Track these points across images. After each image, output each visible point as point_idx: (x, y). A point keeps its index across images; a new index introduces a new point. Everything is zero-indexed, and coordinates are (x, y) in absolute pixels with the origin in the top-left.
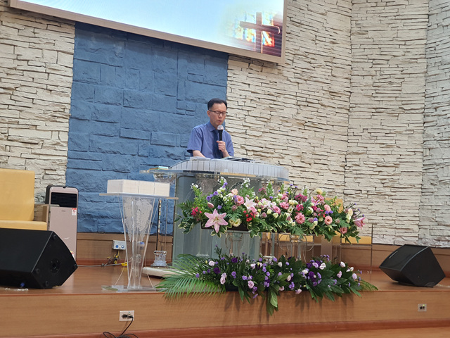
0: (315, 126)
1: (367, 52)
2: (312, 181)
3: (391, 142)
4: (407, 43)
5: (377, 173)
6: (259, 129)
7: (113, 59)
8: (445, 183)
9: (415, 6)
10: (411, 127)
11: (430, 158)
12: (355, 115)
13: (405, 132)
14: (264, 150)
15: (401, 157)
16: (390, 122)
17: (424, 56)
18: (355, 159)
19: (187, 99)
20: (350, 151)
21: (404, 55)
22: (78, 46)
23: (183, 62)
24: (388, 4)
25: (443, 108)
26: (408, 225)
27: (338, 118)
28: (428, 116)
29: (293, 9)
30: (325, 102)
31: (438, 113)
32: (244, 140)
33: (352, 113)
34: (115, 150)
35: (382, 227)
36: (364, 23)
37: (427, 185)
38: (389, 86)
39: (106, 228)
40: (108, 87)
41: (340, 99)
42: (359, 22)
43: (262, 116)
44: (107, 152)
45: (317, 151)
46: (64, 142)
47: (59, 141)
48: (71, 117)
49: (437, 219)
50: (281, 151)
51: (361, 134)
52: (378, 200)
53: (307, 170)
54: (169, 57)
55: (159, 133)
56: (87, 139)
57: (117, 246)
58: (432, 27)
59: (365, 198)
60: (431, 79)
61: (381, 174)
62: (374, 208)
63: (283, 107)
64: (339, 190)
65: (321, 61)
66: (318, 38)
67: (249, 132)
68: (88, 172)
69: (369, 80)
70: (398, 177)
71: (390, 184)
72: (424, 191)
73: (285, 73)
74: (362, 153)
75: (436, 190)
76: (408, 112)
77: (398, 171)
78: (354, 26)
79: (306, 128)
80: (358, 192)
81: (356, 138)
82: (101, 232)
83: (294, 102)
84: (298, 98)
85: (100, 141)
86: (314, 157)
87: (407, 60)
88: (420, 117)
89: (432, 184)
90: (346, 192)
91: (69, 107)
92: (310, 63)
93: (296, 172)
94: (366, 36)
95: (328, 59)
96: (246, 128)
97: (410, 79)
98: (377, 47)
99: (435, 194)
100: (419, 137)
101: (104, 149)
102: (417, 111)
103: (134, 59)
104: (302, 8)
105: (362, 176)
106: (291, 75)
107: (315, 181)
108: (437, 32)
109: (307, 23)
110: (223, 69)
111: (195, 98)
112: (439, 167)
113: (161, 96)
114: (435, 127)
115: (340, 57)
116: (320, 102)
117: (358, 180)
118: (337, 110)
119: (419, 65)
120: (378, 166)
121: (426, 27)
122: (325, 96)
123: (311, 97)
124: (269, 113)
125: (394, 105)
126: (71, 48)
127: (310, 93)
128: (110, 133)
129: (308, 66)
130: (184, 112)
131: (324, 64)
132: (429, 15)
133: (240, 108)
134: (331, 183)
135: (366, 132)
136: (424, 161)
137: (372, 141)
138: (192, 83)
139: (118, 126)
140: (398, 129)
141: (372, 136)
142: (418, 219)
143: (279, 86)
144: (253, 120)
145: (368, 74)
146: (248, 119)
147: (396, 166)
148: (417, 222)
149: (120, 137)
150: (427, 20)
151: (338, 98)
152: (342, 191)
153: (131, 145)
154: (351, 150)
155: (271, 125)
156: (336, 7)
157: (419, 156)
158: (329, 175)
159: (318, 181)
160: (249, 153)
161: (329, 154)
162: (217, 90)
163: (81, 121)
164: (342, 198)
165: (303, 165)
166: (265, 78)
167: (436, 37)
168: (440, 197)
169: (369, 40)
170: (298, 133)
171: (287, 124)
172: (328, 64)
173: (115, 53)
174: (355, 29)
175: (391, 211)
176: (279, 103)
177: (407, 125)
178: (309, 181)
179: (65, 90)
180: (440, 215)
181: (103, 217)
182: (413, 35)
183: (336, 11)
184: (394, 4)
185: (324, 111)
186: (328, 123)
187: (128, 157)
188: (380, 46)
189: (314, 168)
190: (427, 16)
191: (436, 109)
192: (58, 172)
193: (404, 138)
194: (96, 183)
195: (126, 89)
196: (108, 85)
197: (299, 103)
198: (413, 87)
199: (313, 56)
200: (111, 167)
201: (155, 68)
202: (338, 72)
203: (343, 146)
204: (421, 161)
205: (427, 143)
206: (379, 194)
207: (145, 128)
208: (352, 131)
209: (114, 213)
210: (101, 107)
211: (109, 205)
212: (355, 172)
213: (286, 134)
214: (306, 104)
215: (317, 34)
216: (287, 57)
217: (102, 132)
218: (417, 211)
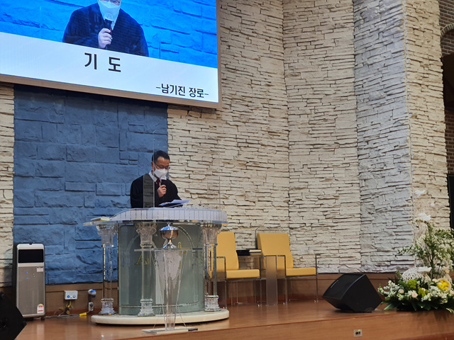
0: (256, 165)
1: (301, 92)
2: (258, 218)
3: (330, 176)
4: (337, 82)
5: (319, 206)
6: (202, 173)
7: (53, 117)
8: (381, 212)
9: (342, 47)
10: (347, 160)
11: (366, 188)
12: (294, 152)
13: (341, 166)
14: (208, 192)
15: (340, 189)
16: (328, 157)
17: (353, 93)
18: (298, 194)
19: (129, 149)
20: (292, 187)
21: (335, 94)
22: (18, 107)
23: (123, 114)
24: (317, 47)
25: (374, 141)
26: (350, 253)
27: (278, 156)
28: (361, 149)
29: (227, 56)
30: (265, 142)
31: (370, 146)
32: (188, 184)
33: (292, 151)
34: (61, 204)
35: (327, 256)
36: (296, 65)
37: (366, 215)
38: (324, 123)
39: (57, 280)
40: (50, 143)
41: (279, 138)
42: (291, 65)
43: (204, 159)
44: (53, 206)
45: (261, 189)
46: (9, 200)
47: (4, 199)
48: (15, 175)
49: (377, 246)
50: (225, 192)
51: (301, 170)
52: (321, 231)
53: (251, 208)
54: (108, 111)
55: (104, 184)
56: (32, 195)
57: (68, 296)
58: (359, 66)
59: (310, 230)
60: (362, 114)
61: (322, 206)
62: (318, 239)
63: (224, 150)
64: (284, 225)
65: (258, 103)
66: (253, 82)
67: (192, 176)
68: (36, 226)
69: (305, 119)
70: (338, 209)
71: (331, 216)
72: (363, 220)
73: (224, 117)
74: (304, 188)
75: (373, 218)
76: (343, 146)
77: (338, 202)
78: (287, 68)
79: (248, 168)
80: (303, 225)
81: (297, 174)
82: (51, 284)
83: (235, 144)
84: (238, 140)
85: (45, 195)
86: (258, 195)
87: (339, 98)
88: (354, 151)
89: (369, 213)
90: (291, 226)
91: (12, 166)
92: (247, 106)
93: (241, 211)
94: (299, 77)
95: (265, 101)
96: (189, 173)
97: (342, 116)
98: (309, 87)
99: (373, 222)
100: (354, 170)
101: (50, 203)
102: (351, 145)
103: (75, 115)
104: (236, 55)
105: (305, 210)
106: (229, 119)
107: (261, 218)
108: (363, 70)
109: (242, 69)
110: (162, 118)
111: (137, 148)
112: (374, 196)
113: (104, 149)
114: (368, 160)
115: (276, 98)
116: (260, 142)
117: (302, 214)
118: (278, 149)
119: (350, 102)
120: (319, 199)
121: (353, 66)
122: (265, 136)
123: (250, 138)
124: (211, 156)
125: (330, 141)
126: (11, 109)
127: (249, 134)
128: (55, 188)
129: (246, 109)
130: (127, 162)
131: (262, 105)
132: (355, 55)
133: (182, 153)
134: (276, 218)
135: (306, 167)
136: (361, 191)
137: (312, 176)
138: (133, 134)
139: (63, 180)
140: (335, 163)
141: (312, 170)
142: (359, 247)
143: (219, 130)
144: (195, 164)
145: (304, 113)
146: (191, 164)
147: (336, 198)
148: (359, 250)
149: (66, 190)
150: (354, 60)
151: (277, 137)
152: (287, 226)
153: (78, 198)
154: (293, 185)
155: (214, 167)
156: (269, 52)
157: (356, 187)
158: (274, 211)
159: (263, 218)
161: (272, 191)
162: (158, 139)
163: (25, 179)
164: (288, 231)
165: (248, 203)
166: (204, 123)
167: (362, 75)
168: (378, 225)
169: (302, 81)
170: (241, 174)
171: (228, 166)
172: (265, 106)
173: (55, 110)
174: (289, 72)
175: (334, 241)
176: (220, 147)
177: (343, 159)
178: (255, 218)
179: (7, 149)
180: (379, 242)
181: (52, 269)
182: (342, 74)
183: (269, 55)
184: (322, 46)
185: (264, 151)
186: (270, 162)
187: (75, 209)
188: (312, 86)
189: (259, 205)
190: (353, 56)
191: (367, 142)
192: (5, 229)
193: (341, 171)
194: (44, 237)
195: (68, 144)
196: (50, 141)
197: (240, 145)
198: (346, 123)
199: (250, 100)
200: (59, 220)
201: (96, 123)
202: (275, 113)
203: (285, 182)
204: (359, 191)
205: (362, 174)
206: (322, 226)
207: (90, 180)
208: (293, 167)
209: (63, 264)
210: (44, 163)
211: (58, 257)
212: (298, 206)
213: (229, 175)
214: (246, 145)
215: (253, 78)
216: (225, 102)
217: (47, 187)
218: (358, 239)
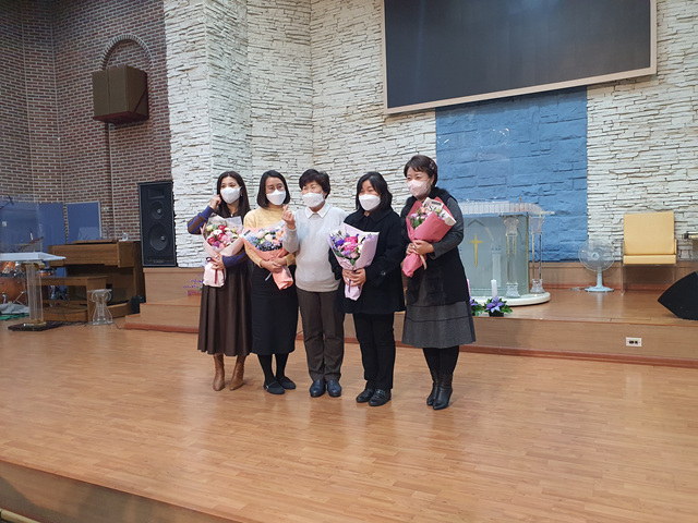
6: (633, 150)
14: (642, 170)
19: (541, 141)
22: (438, 125)
32: (613, 165)
43: (637, 135)
50: (669, 167)
55: (515, 176)
67: (618, 156)
93: (695, 186)
96: (616, 152)
106: (680, 80)
111: (550, 138)
124: (648, 129)
130: (538, 153)
133: (605, 134)
138: (546, 125)
139: (475, 178)
143: (662, 97)
144: (625, 142)
146: (618, 143)
153: (489, 191)
155: (652, 141)
160: (620, 177)
166: (638, 94)
171: (677, 136)
173: (469, 120)
176: (662, 116)
196: (465, 147)
197: (695, 108)
207: (500, 175)
210: (460, 166)
213: (677, 146)
217: (463, 186)
